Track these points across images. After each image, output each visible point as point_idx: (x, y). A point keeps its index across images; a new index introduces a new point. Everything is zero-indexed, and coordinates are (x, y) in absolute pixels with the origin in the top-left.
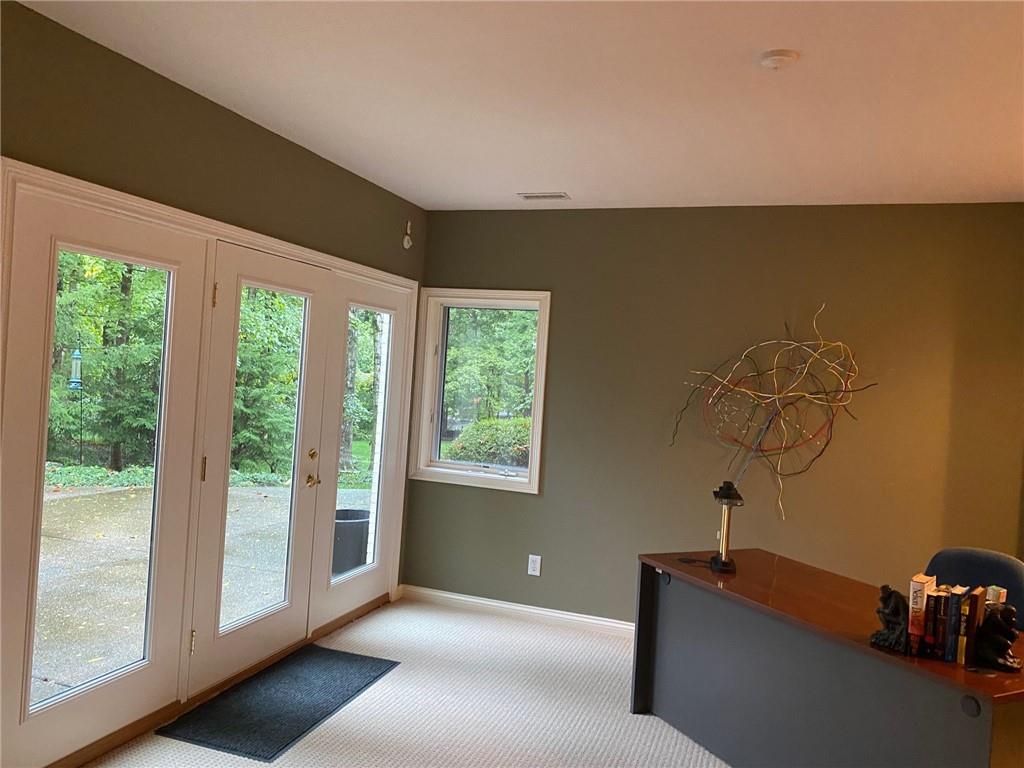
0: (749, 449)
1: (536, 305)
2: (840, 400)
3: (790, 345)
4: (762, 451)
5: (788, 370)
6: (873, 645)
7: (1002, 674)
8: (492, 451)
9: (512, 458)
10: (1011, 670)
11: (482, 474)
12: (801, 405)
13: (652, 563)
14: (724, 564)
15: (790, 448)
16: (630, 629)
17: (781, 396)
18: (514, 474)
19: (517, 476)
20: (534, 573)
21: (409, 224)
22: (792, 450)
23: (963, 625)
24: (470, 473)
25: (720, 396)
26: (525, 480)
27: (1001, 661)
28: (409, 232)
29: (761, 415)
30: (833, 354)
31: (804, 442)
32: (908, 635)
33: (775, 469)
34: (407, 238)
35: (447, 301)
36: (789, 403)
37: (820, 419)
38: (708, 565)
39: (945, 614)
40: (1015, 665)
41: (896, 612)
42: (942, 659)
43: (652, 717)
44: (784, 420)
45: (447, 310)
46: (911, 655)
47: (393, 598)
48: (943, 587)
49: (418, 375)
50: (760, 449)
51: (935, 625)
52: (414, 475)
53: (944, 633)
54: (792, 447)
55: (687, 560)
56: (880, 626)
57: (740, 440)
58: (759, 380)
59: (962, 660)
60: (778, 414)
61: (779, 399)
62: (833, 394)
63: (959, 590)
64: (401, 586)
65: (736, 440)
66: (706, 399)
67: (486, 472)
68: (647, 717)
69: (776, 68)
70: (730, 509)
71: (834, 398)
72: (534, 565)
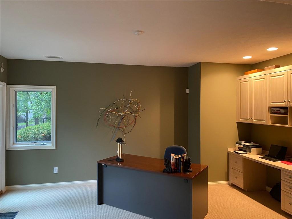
0: (116, 128)
1: (51, 90)
2: (137, 114)
3: (125, 100)
4: (120, 128)
5: (125, 107)
6: (165, 172)
7: (190, 173)
8: (33, 137)
9: (41, 139)
10: (191, 171)
11: (34, 145)
12: (128, 115)
13: (100, 163)
14: (121, 159)
15: (126, 126)
16: (95, 182)
17: (124, 113)
18: (46, 143)
19: (47, 144)
20: (56, 173)
21: (2, 63)
22: (127, 127)
23: (182, 164)
24: (30, 145)
25: (109, 114)
26: (51, 145)
27: (189, 170)
28: (2, 66)
29: (119, 119)
30: (135, 102)
31: (130, 124)
32: (172, 168)
33: (123, 132)
34: (2, 68)
35: (16, 89)
36: (125, 115)
37: (132, 118)
38: (115, 160)
39: (178, 162)
40: (191, 170)
41: (168, 164)
42: (178, 172)
43: (103, 205)
44: (125, 119)
45: (16, 92)
46: (173, 173)
47: (4, 191)
48: (176, 156)
49: (8, 115)
50: (119, 128)
51: (176, 165)
52: (8, 149)
53: (178, 166)
54: (127, 126)
55: (110, 160)
56: (165, 168)
57: (114, 126)
58: (118, 110)
59: (182, 171)
60: (123, 118)
61: (123, 114)
62: (135, 112)
63: (180, 156)
64: (6, 187)
65: (113, 126)
66: (105, 116)
67: (36, 144)
68: (102, 205)
69: (138, 35)
70: (121, 145)
71: (136, 113)
72: (55, 170)
